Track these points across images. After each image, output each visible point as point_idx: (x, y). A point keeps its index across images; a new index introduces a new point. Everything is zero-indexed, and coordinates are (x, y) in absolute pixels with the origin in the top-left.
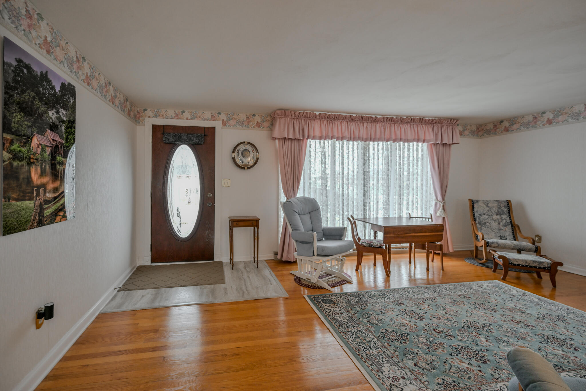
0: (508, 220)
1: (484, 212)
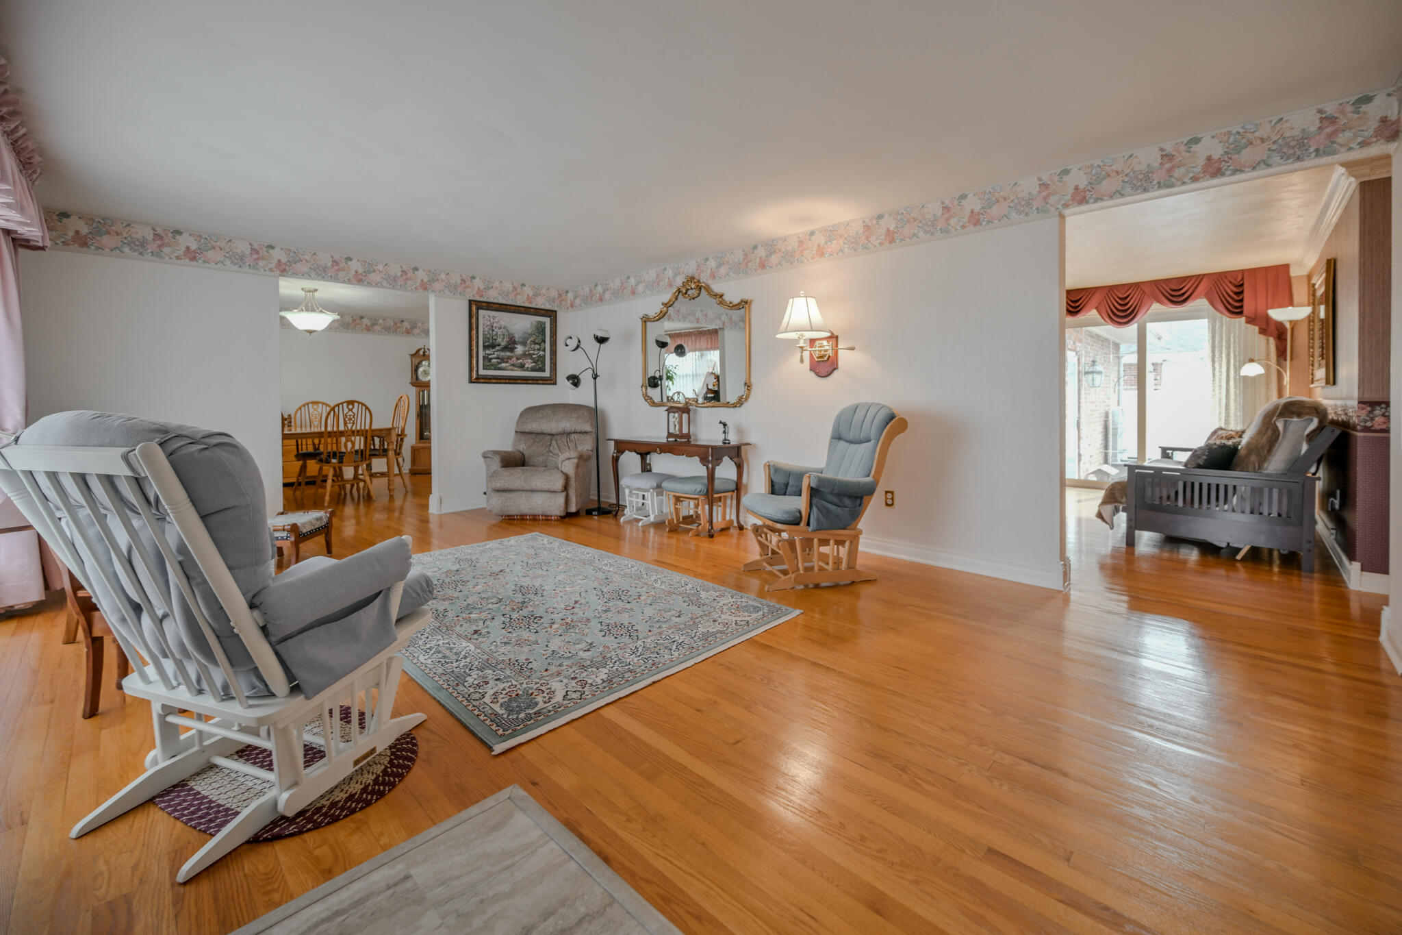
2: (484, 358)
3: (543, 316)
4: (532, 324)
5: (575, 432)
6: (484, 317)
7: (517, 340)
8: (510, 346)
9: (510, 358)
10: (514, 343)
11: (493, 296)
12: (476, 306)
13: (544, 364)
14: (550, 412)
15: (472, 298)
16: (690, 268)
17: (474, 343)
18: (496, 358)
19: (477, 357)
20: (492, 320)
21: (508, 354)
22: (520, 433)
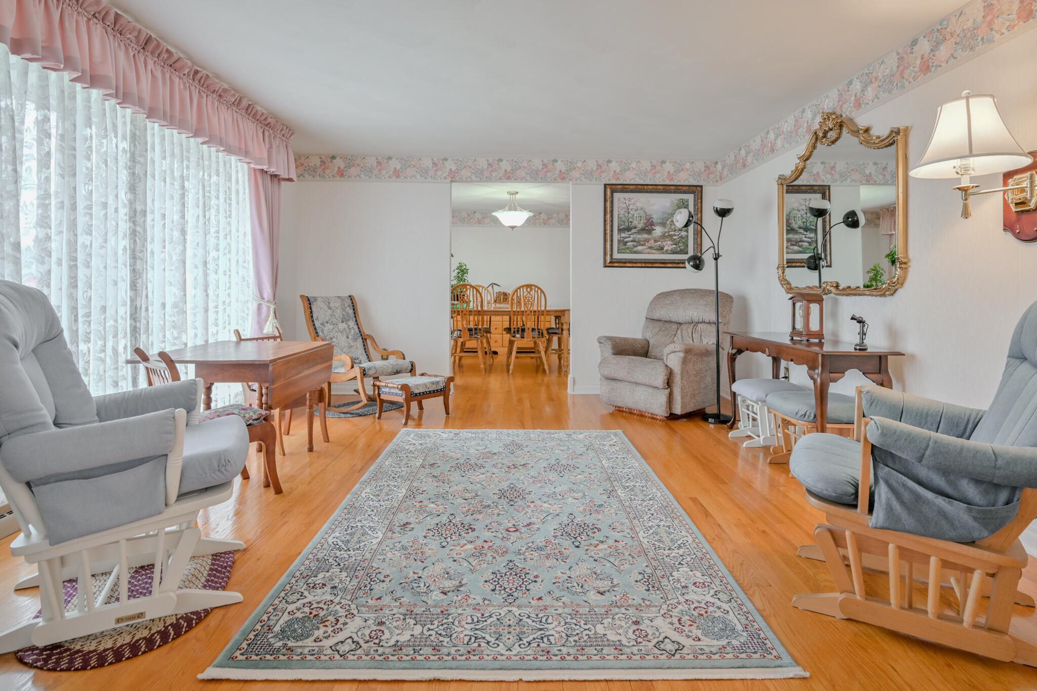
0: (357, 331)
1: (327, 319)
2: (619, 241)
3: (685, 192)
4: (672, 202)
5: (703, 322)
6: (619, 199)
7: (655, 221)
8: (648, 228)
9: (647, 240)
10: (652, 224)
11: (630, 178)
12: (611, 189)
13: (687, 246)
14: (679, 298)
15: (606, 183)
16: (829, 103)
17: (608, 227)
18: (632, 241)
19: (612, 241)
20: (628, 203)
21: (646, 236)
22: (650, 320)
